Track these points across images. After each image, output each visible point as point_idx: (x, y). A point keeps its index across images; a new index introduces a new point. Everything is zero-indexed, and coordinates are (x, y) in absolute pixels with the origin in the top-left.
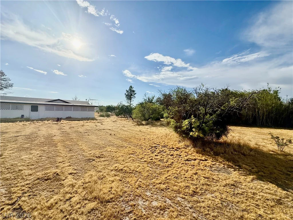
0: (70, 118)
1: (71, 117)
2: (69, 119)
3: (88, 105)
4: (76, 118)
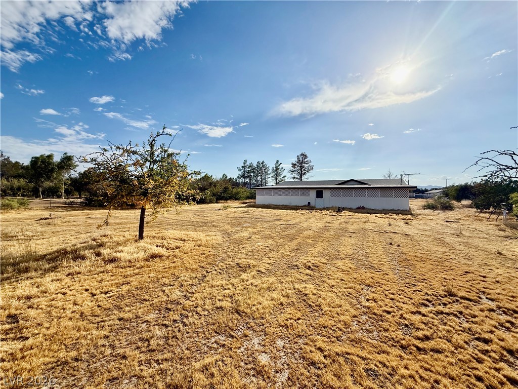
0: (363, 208)
1: (365, 206)
2: (361, 210)
3: (402, 186)
4: (373, 210)
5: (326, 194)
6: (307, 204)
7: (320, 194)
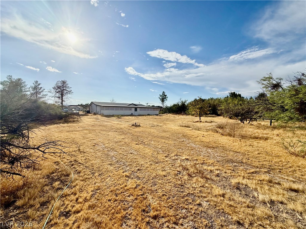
5: (138, 109)
6: (131, 114)
7: (136, 110)
